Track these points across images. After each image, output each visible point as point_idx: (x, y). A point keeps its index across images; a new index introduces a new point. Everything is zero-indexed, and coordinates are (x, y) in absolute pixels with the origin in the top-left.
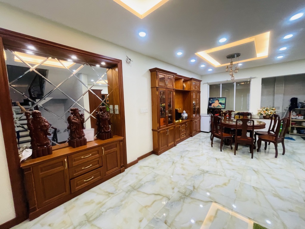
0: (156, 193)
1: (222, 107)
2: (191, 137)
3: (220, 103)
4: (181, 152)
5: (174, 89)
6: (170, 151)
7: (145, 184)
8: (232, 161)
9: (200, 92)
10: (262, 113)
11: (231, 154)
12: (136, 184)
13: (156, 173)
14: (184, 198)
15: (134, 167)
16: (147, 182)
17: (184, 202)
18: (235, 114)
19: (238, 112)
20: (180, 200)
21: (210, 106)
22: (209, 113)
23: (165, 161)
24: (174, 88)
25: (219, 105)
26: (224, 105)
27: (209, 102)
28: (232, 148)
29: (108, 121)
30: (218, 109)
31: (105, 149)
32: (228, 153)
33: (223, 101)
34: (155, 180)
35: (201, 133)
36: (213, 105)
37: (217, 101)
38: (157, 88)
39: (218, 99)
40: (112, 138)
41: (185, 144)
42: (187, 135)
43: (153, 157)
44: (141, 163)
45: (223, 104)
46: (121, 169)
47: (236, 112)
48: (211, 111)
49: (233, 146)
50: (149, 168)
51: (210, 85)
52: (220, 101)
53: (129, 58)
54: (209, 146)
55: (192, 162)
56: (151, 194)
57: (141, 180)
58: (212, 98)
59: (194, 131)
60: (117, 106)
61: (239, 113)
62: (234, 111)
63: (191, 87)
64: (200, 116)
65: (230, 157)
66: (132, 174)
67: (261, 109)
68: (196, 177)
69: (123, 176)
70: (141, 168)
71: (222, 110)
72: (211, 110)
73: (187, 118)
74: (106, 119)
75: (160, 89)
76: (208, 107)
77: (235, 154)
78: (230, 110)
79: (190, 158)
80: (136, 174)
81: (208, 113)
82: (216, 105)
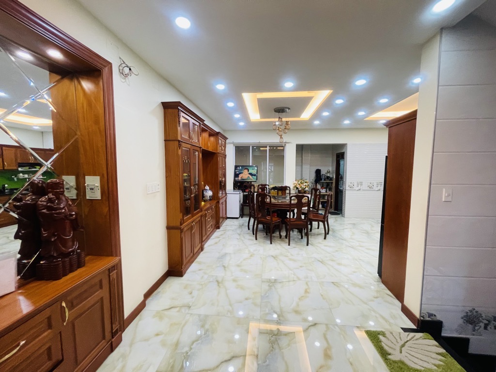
0: (227, 357)
1: (252, 179)
2: (218, 230)
3: (251, 174)
4: (218, 258)
5: (200, 148)
6: (200, 263)
7: (191, 349)
8: (292, 255)
9: (226, 155)
10: (298, 186)
11: (285, 245)
12: (171, 361)
13: (199, 315)
14: (276, 340)
15: (139, 320)
16: (193, 343)
17: (280, 349)
18: (270, 188)
19: (274, 186)
20: (273, 347)
21: (236, 179)
22: (236, 188)
23: (202, 285)
24: (201, 146)
25: (249, 177)
26: (256, 177)
27: (235, 172)
28: (281, 237)
29: (72, 221)
30: (248, 182)
31: (71, 306)
32: (280, 244)
33: (254, 171)
34: (207, 331)
35: (228, 220)
36: (240, 176)
37: (246, 171)
38: (179, 141)
39: (247, 167)
40: (84, 266)
41: (216, 243)
42: (213, 226)
43: (173, 283)
44: (153, 304)
45: (255, 175)
46: (113, 340)
47: (272, 186)
48: (238, 186)
49: (284, 234)
50: (178, 309)
51: (236, 147)
52: (250, 171)
53: (129, 65)
54: (252, 240)
55: (245, 271)
56: (220, 365)
57: (177, 344)
58: (239, 166)
59: (221, 218)
60: (97, 179)
61: (276, 187)
62: (268, 184)
63: (217, 148)
64: (226, 194)
65: (286, 250)
66: (147, 340)
67: (296, 182)
68: (267, 294)
69: (124, 356)
70: (160, 315)
71: (253, 183)
72: (239, 184)
73: (212, 198)
74: (66, 216)
75: (183, 145)
76: (235, 180)
77: (289, 245)
78: (263, 183)
79: (238, 266)
80: (157, 335)
81: (234, 189)
82: (245, 175)
